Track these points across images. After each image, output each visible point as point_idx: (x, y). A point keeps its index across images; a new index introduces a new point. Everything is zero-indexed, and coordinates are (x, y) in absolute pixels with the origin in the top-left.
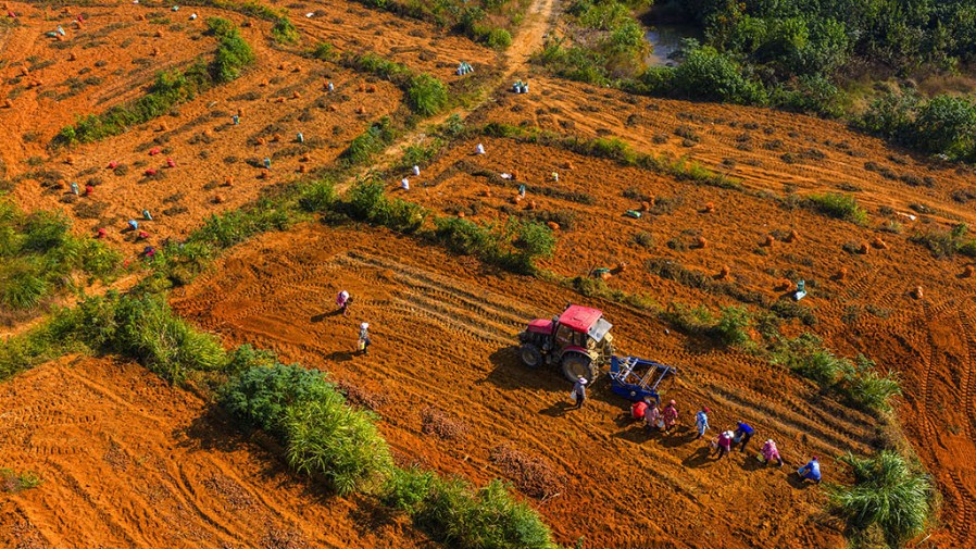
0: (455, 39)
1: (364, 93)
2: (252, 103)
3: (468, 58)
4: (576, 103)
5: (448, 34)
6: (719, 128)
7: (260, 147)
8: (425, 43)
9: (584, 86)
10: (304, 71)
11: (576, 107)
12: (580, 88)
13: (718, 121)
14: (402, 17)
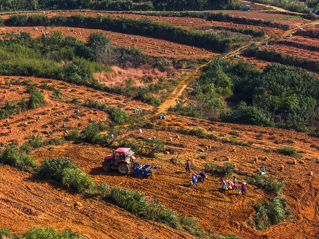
0: (135, 102)
1: (92, 114)
2: (44, 116)
3: (140, 107)
4: (187, 123)
5: (132, 99)
6: (249, 133)
7: (47, 128)
8: (121, 102)
9: (191, 118)
10: (66, 107)
11: (186, 124)
12: (189, 119)
13: (250, 131)
14: (111, 93)
